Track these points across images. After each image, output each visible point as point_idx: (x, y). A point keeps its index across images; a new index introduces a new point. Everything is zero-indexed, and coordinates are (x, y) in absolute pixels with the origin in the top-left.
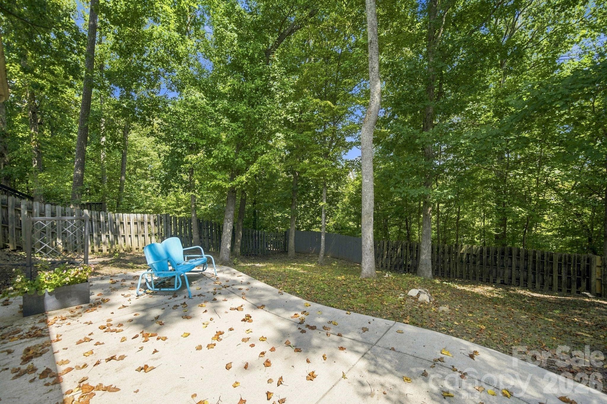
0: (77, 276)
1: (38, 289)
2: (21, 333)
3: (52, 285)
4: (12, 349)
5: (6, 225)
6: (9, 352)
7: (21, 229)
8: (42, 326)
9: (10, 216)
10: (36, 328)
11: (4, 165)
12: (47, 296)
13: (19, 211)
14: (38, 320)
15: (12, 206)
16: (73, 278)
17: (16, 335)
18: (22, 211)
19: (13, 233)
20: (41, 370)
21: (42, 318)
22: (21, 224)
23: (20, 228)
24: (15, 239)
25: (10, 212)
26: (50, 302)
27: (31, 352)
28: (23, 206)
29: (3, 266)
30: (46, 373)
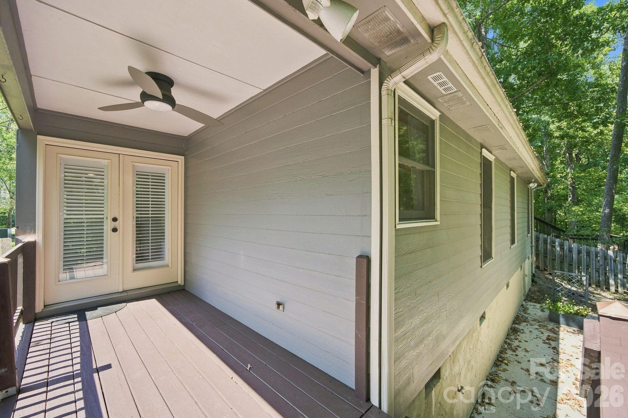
0: (579, 311)
1: (557, 310)
2: (547, 328)
3: (564, 311)
4: (544, 332)
5: (546, 256)
6: (542, 333)
7: (555, 260)
8: (557, 329)
9: (548, 250)
10: (554, 329)
11: (548, 199)
12: (561, 315)
13: (554, 247)
14: (555, 326)
15: (550, 243)
16: (576, 311)
17: (545, 328)
18: (556, 247)
19: (550, 262)
20: (553, 346)
21: (558, 326)
22: (555, 256)
23: (554, 258)
24: (551, 266)
25: (548, 247)
26: (562, 320)
27: (550, 337)
28: (557, 244)
29: (543, 287)
30: (554, 348)
